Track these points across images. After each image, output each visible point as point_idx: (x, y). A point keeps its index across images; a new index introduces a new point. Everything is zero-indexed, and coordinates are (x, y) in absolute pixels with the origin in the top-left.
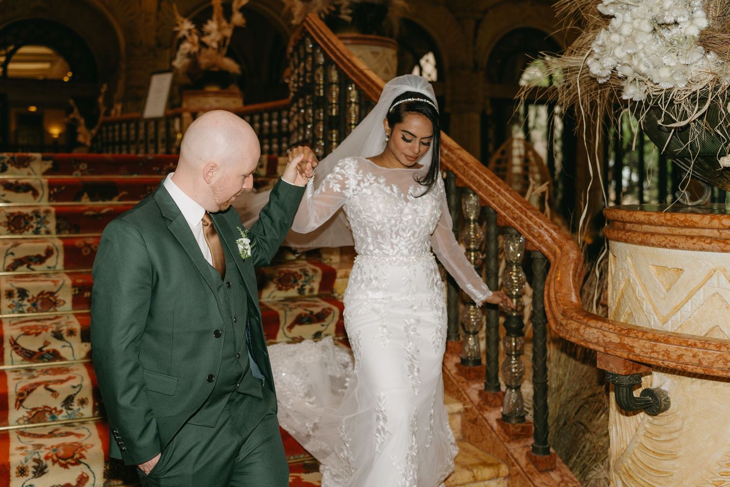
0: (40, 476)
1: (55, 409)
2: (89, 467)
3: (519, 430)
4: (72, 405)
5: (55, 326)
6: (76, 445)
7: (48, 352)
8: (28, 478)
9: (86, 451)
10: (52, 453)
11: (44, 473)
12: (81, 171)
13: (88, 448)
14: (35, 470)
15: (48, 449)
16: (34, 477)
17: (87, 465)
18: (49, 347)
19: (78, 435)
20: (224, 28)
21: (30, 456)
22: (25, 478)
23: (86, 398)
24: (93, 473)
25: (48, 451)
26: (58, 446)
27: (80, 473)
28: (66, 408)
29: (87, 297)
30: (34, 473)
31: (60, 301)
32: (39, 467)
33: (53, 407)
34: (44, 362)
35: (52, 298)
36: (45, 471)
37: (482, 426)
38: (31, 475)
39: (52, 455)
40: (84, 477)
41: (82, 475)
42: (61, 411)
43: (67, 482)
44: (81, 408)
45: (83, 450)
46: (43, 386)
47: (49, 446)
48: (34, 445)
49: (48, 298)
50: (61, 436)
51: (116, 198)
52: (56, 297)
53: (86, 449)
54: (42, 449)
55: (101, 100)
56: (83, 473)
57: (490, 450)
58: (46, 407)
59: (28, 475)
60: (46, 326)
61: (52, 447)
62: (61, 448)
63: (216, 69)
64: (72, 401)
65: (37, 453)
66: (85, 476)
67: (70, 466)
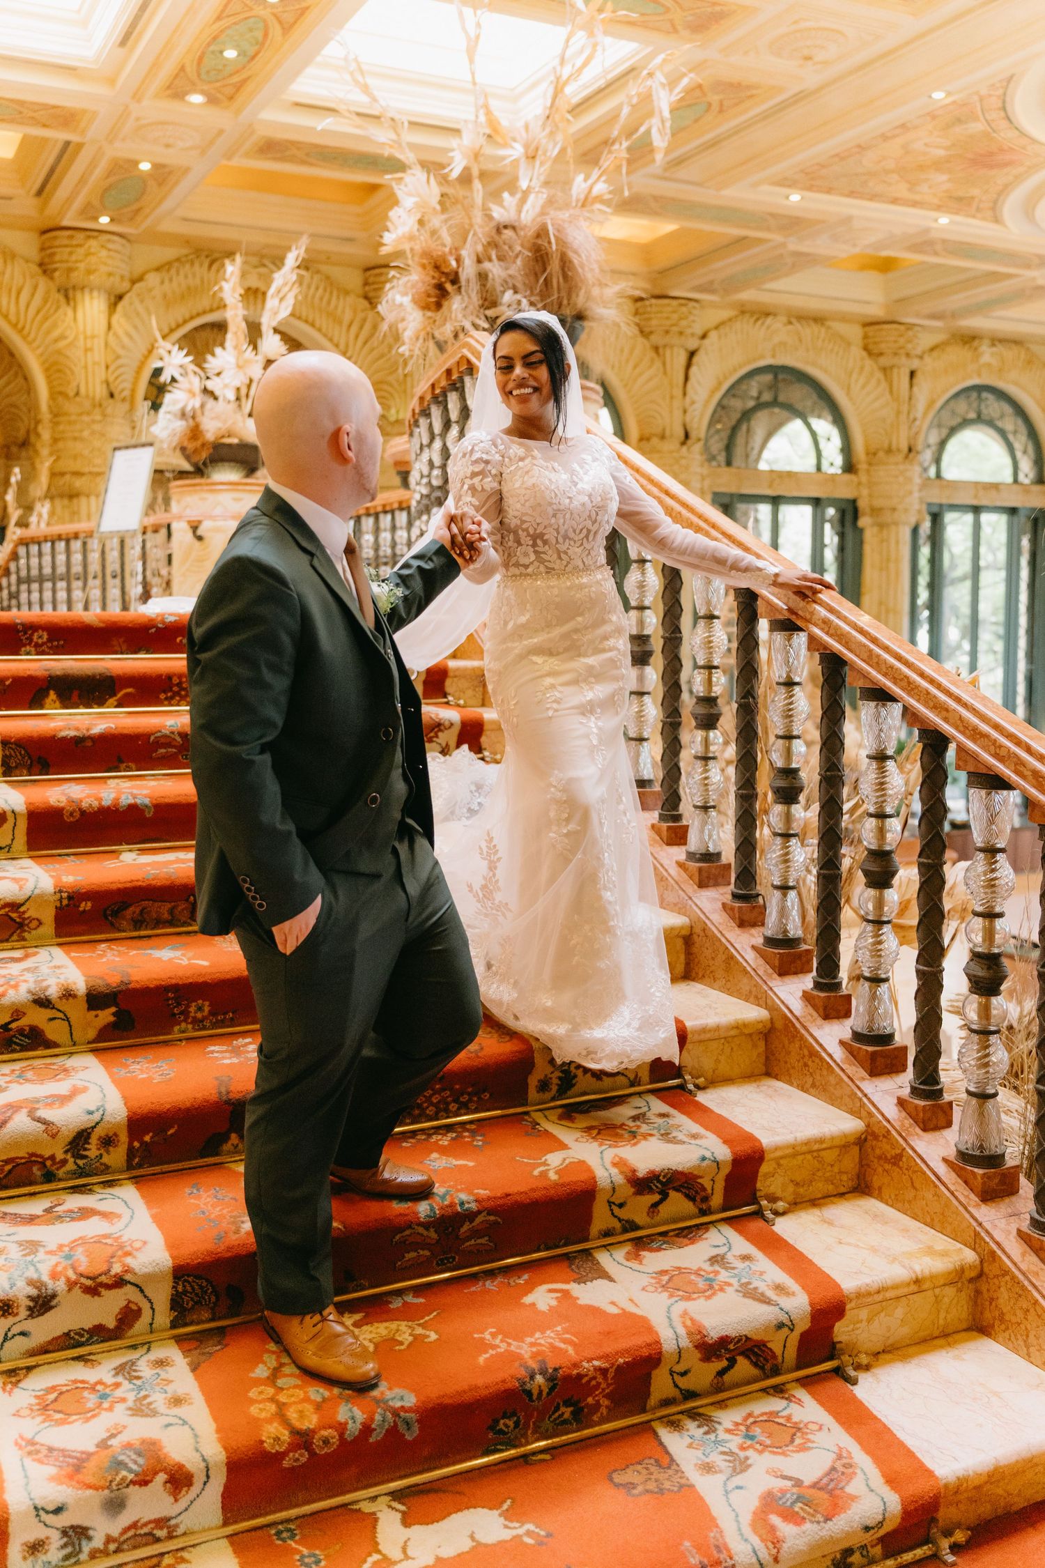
0: (42, 1314)
1: (52, 1157)
2: (142, 1291)
3: (997, 1181)
4: (86, 1149)
5: (28, 976)
6: (109, 1241)
7: (21, 1031)
8: (17, 1319)
9: (135, 1257)
10: (64, 1263)
11: (52, 1308)
12: (37, 646)
13: (138, 1250)
14: (31, 1304)
15: (51, 1253)
16: (31, 1316)
17: (137, 1286)
18: (23, 1022)
19: (105, 1215)
20: (248, 362)
21: (19, 1273)
22: (11, 1320)
23: (115, 1134)
24: (150, 1301)
25: (54, 1260)
26: (73, 1245)
27: (125, 1303)
28: (73, 1156)
29: (84, 911)
30: (30, 1309)
31: (32, 919)
32: (39, 1296)
33: (47, 1154)
34: (14, 1051)
35: (14, 915)
36: (53, 1303)
37: (915, 1172)
38: (23, 1313)
39: (65, 1268)
40: (132, 1310)
41: (127, 1306)
42: (64, 1162)
43: (96, 1323)
44: (105, 1154)
45: (128, 1254)
46: (24, 1111)
47: (52, 1246)
48: (20, 1244)
49: (7, 915)
50: (73, 1219)
51: (112, 701)
52: (24, 912)
53: (135, 1253)
54: (41, 1255)
55: (10, 497)
56: (130, 1302)
57: (932, 1220)
58: (33, 1155)
59: (17, 1314)
60: (11, 977)
61: (61, 1247)
62: (80, 1250)
63: (235, 441)
64: (87, 1141)
65: (32, 1263)
66: (134, 1308)
67: (103, 1291)
